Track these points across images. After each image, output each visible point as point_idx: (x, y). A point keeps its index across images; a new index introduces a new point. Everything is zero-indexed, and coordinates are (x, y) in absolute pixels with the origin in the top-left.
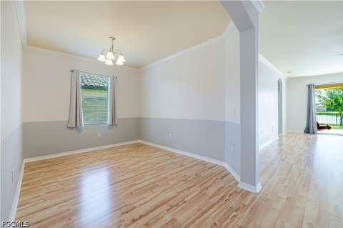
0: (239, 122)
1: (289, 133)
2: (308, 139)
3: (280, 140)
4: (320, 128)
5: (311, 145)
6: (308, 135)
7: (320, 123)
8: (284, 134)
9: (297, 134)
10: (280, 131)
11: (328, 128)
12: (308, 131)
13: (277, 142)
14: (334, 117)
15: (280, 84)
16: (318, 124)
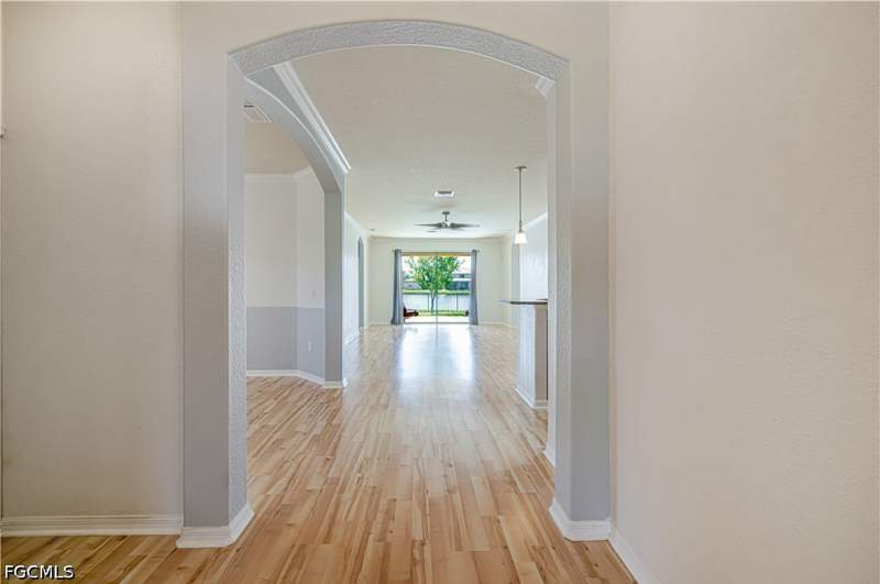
0: (323, 307)
1: (371, 326)
2: (394, 330)
3: (361, 336)
4: (407, 314)
5: (398, 337)
6: (394, 327)
7: (407, 308)
8: (366, 327)
9: (381, 325)
10: (361, 324)
11: (416, 314)
12: (393, 322)
13: (357, 340)
14: (425, 297)
15: (360, 245)
16: (405, 310)
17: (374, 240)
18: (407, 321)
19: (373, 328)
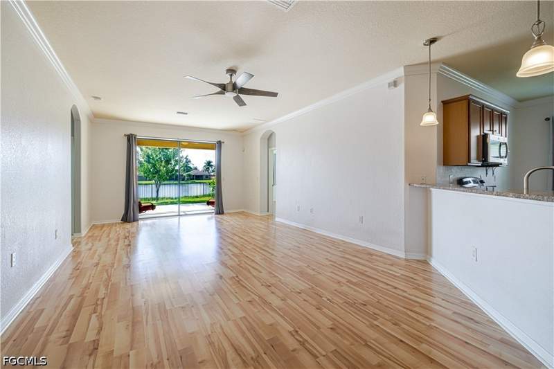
4: (142, 208)
11: (152, 207)
12: (125, 217)
17: (98, 119)
18: (141, 216)
19: (97, 233)
